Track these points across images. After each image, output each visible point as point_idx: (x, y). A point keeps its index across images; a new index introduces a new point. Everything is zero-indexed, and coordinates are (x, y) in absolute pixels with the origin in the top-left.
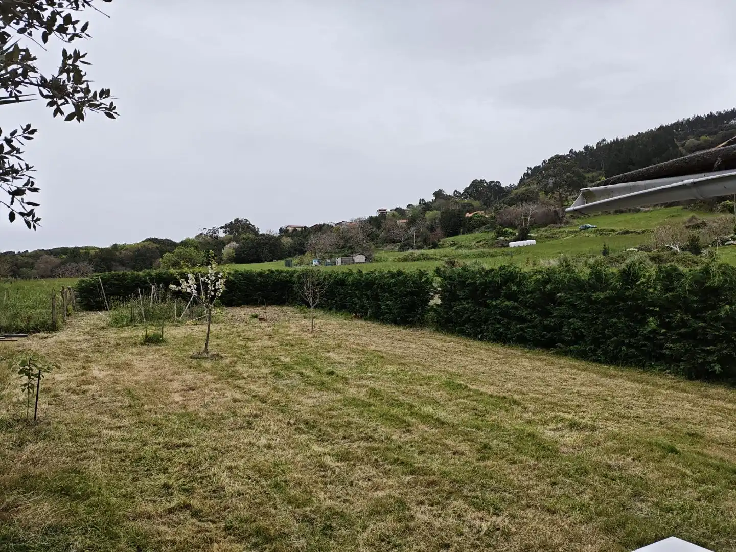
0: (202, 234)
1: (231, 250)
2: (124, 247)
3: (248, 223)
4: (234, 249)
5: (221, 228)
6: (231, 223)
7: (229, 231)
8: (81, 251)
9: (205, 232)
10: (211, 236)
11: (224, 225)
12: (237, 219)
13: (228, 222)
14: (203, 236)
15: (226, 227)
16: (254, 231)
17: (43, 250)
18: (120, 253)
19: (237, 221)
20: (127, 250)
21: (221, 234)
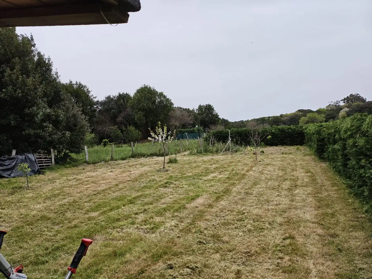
0: (330, 105)
1: (345, 113)
2: (286, 115)
3: (359, 96)
4: (346, 112)
5: (341, 101)
6: (348, 97)
7: (346, 102)
8: (266, 118)
9: (332, 104)
10: (336, 106)
11: (343, 99)
12: (351, 94)
13: (346, 97)
14: (331, 106)
15: (345, 99)
16: (363, 100)
17: (255, 119)
18: (284, 118)
19: (351, 95)
20: (287, 116)
21: (342, 104)
